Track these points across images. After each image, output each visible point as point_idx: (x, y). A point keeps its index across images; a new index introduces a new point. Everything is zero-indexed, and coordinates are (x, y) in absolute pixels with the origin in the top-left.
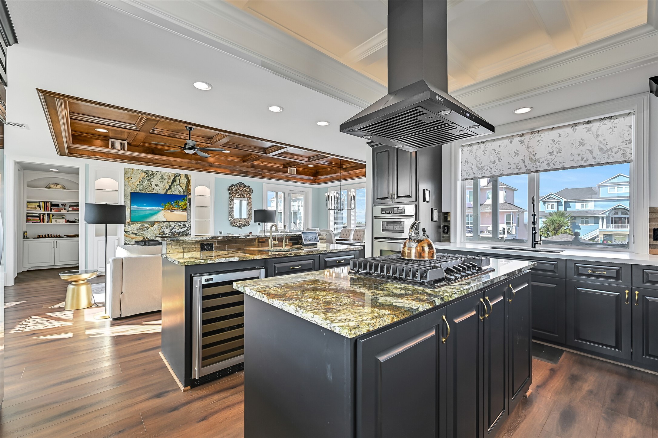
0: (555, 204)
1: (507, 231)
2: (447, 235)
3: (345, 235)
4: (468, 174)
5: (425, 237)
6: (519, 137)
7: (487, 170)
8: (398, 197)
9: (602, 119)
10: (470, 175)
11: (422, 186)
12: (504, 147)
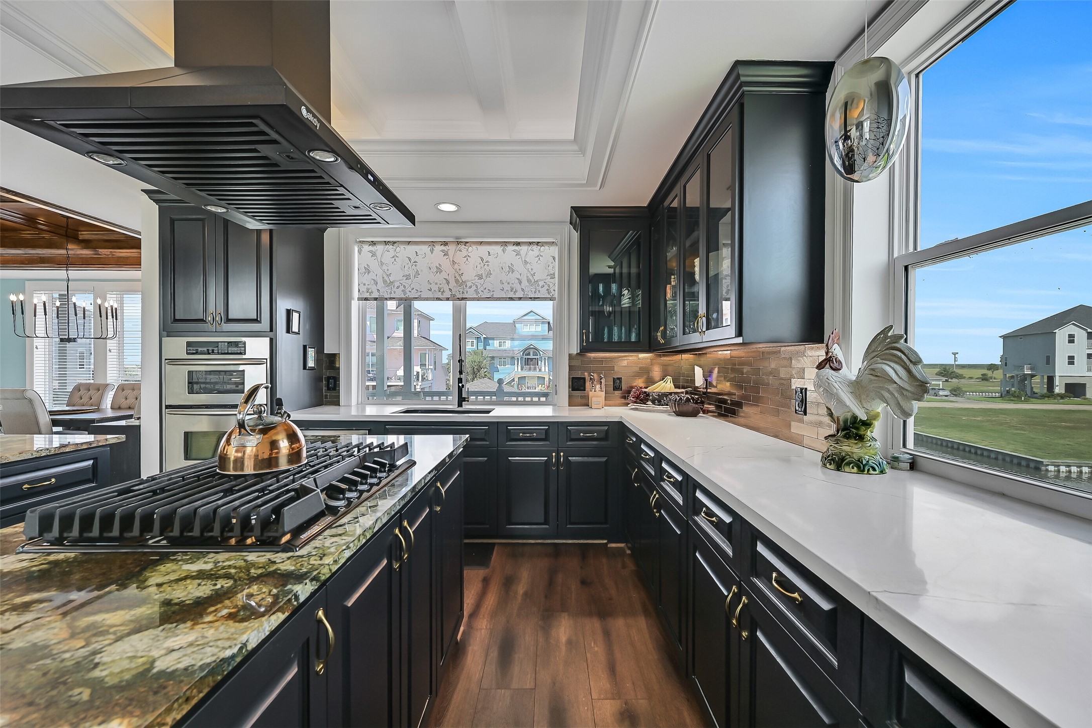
0: (474, 340)
1: (422, 377)
2: (333, 393)
3: (85, 399)
4: (370, 291)
5: (282, 417)
6: (441, 245)
7: (398, 287)
8: (229, 320)
9: (530, 243)
10: (372, 292)
11: (283, 304)
12: (423, 257)
